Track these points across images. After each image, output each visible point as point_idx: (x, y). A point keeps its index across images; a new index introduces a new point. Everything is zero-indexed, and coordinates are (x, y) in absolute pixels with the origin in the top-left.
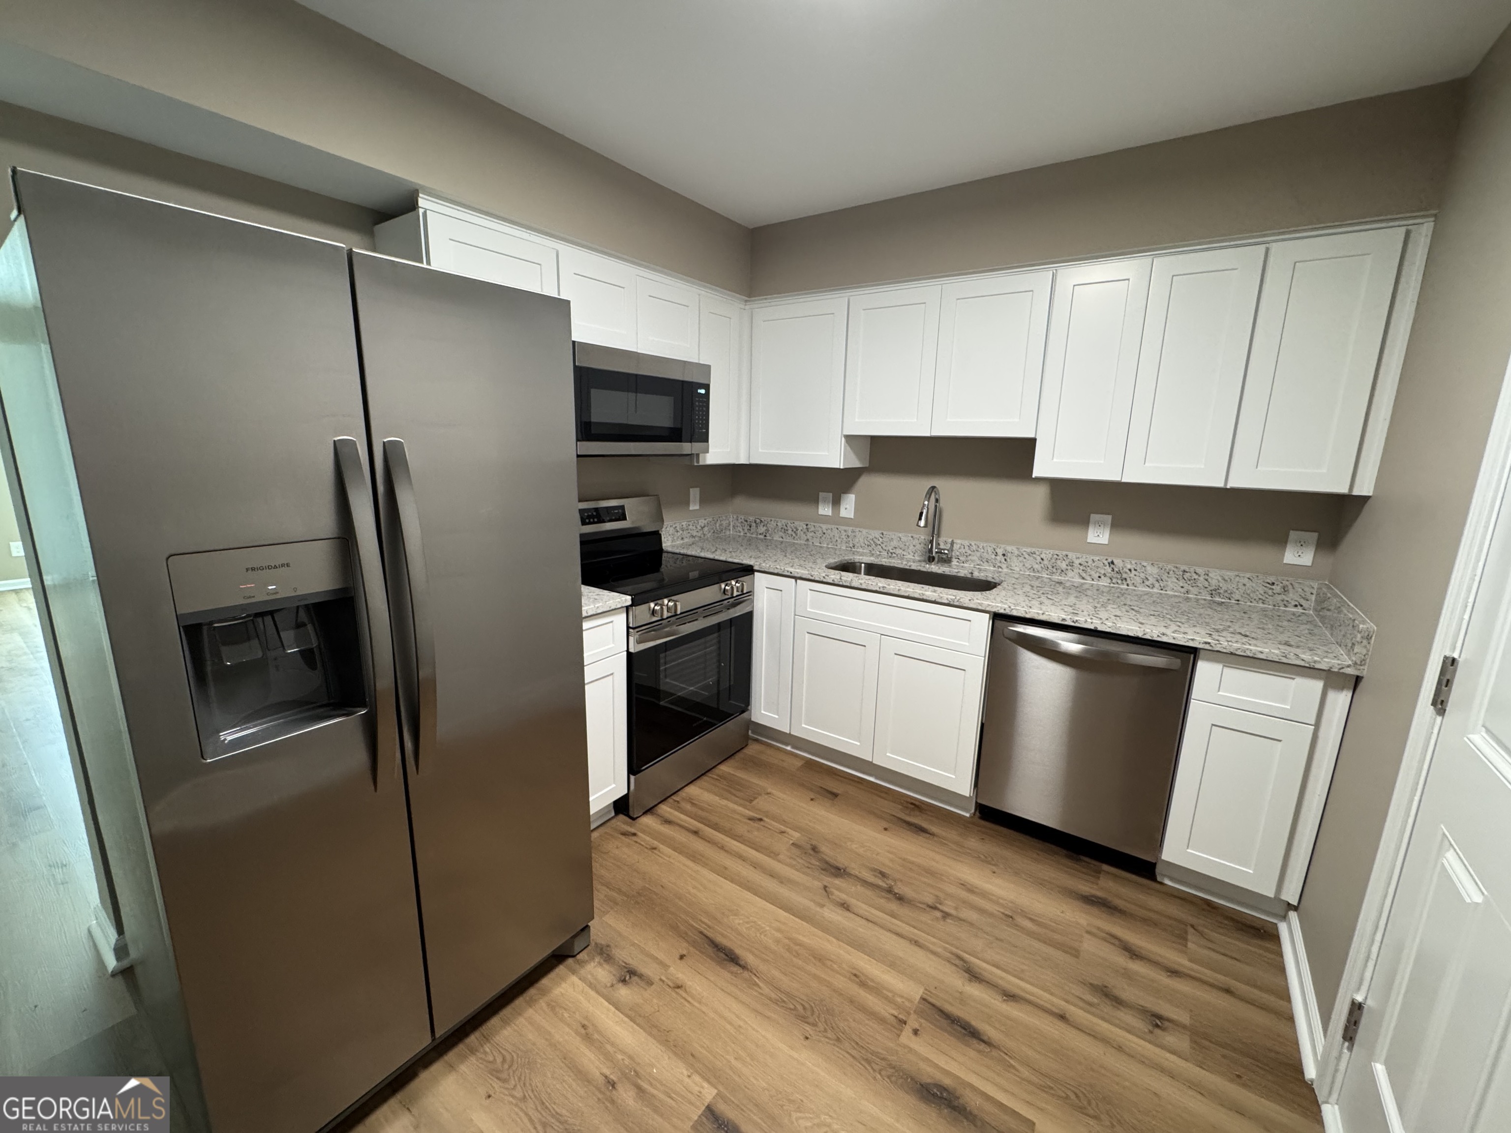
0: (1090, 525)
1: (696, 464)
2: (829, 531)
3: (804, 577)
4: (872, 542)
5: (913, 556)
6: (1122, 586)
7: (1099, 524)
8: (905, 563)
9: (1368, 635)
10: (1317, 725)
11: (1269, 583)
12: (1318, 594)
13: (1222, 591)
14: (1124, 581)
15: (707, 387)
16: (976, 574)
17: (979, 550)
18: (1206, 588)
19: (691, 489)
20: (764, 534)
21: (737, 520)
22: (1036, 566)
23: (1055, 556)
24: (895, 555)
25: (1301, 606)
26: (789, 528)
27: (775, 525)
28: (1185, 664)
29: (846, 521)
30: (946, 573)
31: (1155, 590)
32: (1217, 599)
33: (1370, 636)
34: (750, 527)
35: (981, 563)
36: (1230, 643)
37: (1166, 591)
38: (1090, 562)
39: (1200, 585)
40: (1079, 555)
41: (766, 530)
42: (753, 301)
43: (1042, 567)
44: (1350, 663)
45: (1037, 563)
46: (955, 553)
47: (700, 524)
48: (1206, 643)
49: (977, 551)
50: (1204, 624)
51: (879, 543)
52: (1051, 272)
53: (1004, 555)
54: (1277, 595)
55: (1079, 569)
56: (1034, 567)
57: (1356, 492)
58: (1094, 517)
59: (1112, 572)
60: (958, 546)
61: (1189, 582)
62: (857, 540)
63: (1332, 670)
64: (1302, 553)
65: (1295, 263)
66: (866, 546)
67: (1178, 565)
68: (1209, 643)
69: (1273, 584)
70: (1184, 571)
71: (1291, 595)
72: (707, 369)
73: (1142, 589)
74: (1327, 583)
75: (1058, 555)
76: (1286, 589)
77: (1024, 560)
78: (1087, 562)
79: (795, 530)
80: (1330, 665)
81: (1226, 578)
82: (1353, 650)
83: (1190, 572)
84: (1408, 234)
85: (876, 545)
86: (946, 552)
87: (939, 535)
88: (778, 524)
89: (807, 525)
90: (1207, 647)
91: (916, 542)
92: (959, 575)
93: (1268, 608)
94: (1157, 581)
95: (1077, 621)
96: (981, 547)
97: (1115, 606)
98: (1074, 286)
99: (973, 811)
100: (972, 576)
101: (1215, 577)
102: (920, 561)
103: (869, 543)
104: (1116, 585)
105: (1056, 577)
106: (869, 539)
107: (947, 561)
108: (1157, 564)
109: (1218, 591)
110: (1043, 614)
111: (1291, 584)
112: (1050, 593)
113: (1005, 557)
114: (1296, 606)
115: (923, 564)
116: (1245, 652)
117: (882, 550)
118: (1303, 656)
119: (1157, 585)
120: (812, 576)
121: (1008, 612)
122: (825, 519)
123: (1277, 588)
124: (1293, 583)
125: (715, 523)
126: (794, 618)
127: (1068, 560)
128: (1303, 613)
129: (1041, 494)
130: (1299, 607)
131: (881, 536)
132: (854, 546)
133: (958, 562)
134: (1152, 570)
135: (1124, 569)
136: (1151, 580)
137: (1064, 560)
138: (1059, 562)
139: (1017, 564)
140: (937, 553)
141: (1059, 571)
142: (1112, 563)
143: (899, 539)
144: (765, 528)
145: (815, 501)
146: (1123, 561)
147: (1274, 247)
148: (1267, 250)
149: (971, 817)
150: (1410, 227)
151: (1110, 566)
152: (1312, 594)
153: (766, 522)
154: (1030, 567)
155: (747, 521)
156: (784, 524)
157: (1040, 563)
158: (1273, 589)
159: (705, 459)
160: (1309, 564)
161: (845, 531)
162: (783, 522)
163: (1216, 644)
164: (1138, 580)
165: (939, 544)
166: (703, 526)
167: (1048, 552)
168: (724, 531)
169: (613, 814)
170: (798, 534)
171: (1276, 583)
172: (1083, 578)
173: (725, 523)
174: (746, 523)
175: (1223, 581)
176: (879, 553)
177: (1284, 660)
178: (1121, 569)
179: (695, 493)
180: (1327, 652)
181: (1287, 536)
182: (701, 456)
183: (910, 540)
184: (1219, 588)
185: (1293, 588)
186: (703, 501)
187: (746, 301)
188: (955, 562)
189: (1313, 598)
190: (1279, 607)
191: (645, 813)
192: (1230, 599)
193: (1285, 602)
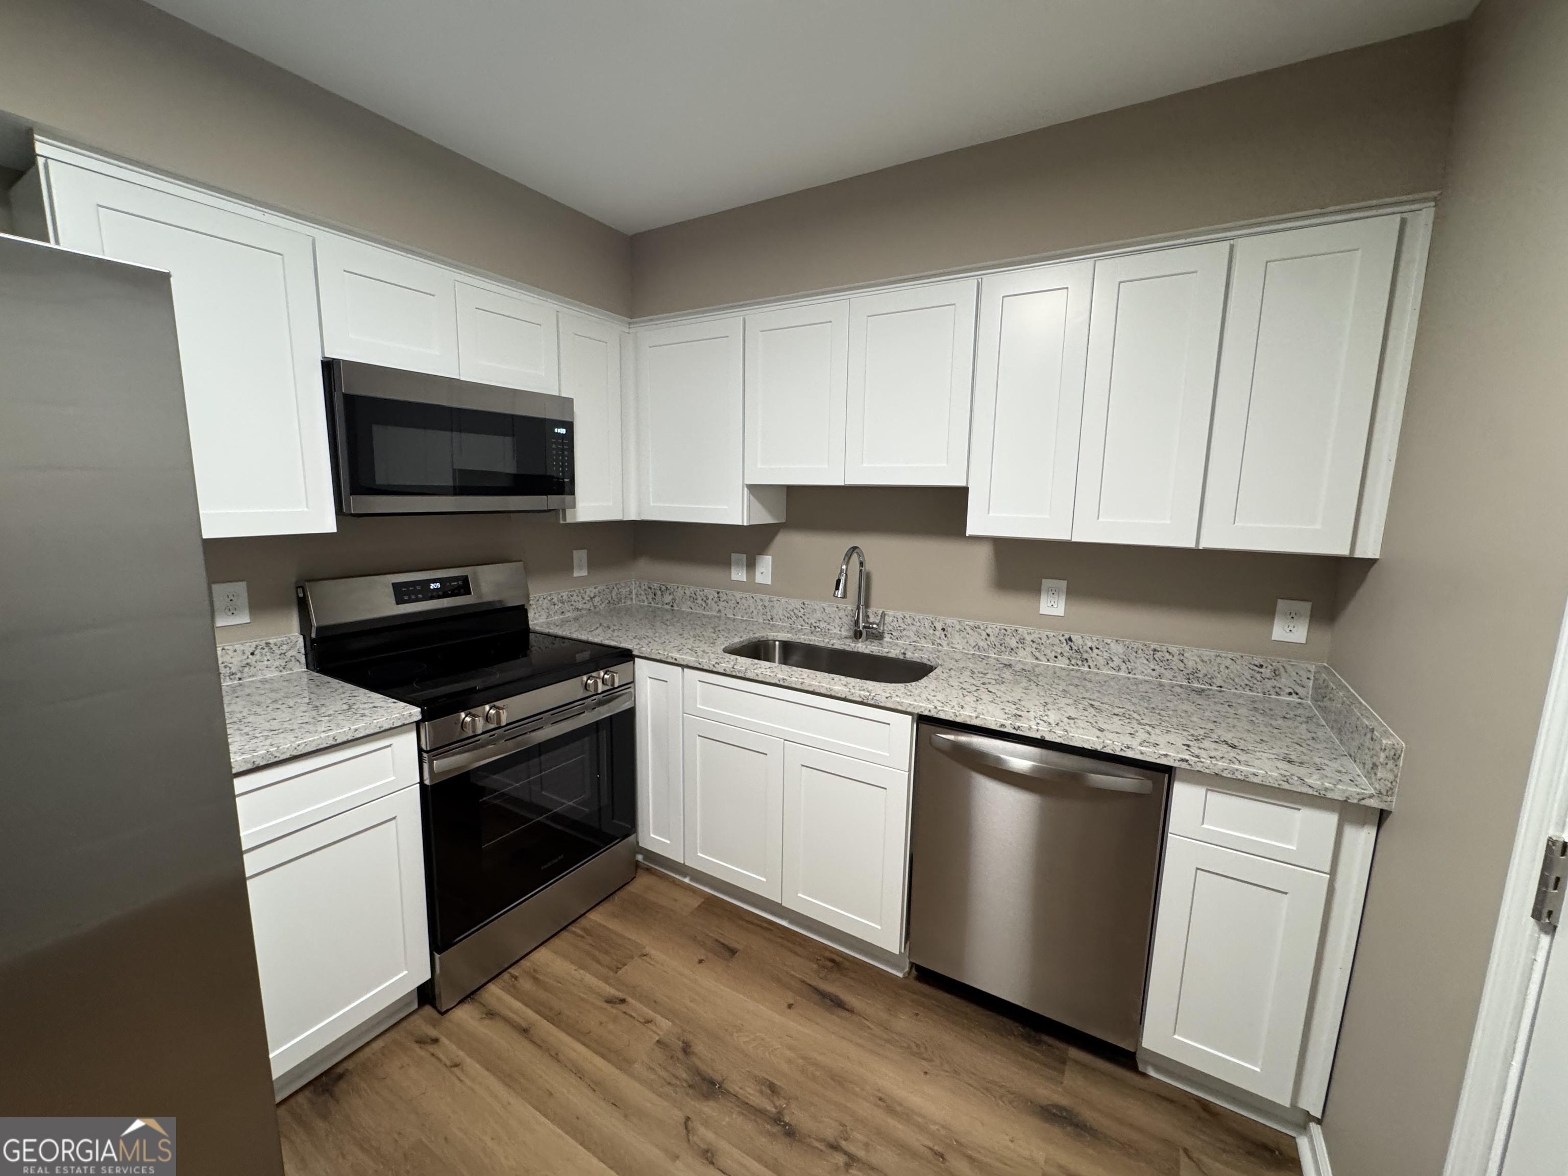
0: (1042, 592)
1: (562, 522)
2: (743, 600)
3: (691, 665)
4: (792, 614)
5: (840, 631)
6: (1082, 669)
7: (1054, 591)
8: (827, 640)
9: (1395, 755)
10: (1333, 873)
11: (1256, 666)
12: (1316, 679)
13: (1200, 675)
14: (1085, 662)
15: (569, 426)
16: (909, 655)
17: (915, 623)
18: (1182, 671)
19: (575, 552)
20: (671, 604)
21: (640, 587)
22: (981, 644)
23: (1003, 631)
24: (819, 630)
25: (1297, 694)
26: (698, 597)
27: (683, 592)
28: (1157, 786)
29: (762, 588)
30: (874, 653)
31: (1122, 674)
32: (1196, 685)
33: (1397, 755)
34: (655, 595)
35: (918, 639)
36: (1214, 761)
37: (1135, 674)
38: (1044, 639)
39: (1175, 668)
40: (1030, 630)
41: (673, 599)
42: (636, 323)
43: (988, 645)
44: (1373, 791)
45: (982, 640)
46: (887, 627)
47: (588, 593)
48: (1182, 760)
49: (912, 624)
50: (1180, 727)
51: (800, 614)
52: (976, 281)
53: (943, 629)
54: (1266, 680)
55: (1032, 647)
56: (979, 644)
57: (1358, 554)
58: (1046, 583)
59: (1071, 651)
60: (891, 619)
61: (1161, 664)
62: (775, 611)
63: (1349, 801)
64: (1294, 627)
65: (1267, 262)
66: (786, 619)
67: (1147, 643)
68: (1187, 761)
69: (1261, 666)
70: (1155, 650)
71: (1283, 680)
72: (568, 403)
73: (1106, 671)
74: (1325, 664)
75: (1006, 630)
76: (1277, 673)
77: (968, 636)
78: (1040, 639)
79: (705, 599)
80: (1347, 794)
81: (1206, 659)
82: (1375, 774)
83: (1161, 651)
84: (1403, 222)
85: (797, 617)
86: (875, 626)
87: (867, 605)
88: (686, 591)
89: (718, 593)
90: (1184, 765)
91: (842, 613)
92: (890, 655)
93: (1257, 696)
94: (1124, 662)
95: (1019, 727)
96: (917, 620)
97: (1070, 701)
98: (1003, 297)
99: (907, 969)
100: (904, 657)
101: (1192, 658)
102: (846, 638)
103: (789, 615)
104: (1076, 668)
105: (1005, 658)
106: (788, 610)
107: (878, 636)
108: (1123, 641)
109: (1196, 675)
110: (976, 717)
111: (1284, 667)
112: (994, 682)
113: (945, 632)
114: (1290, 694)
115: (848, 641)
116: (1234, 774)
117: (803, 623)
118: (1310, 781)
119: (1123, 667)
120: (700, 664)
121: (933, 714)
122: (739, 586)
123: (1267, 672)
124: (1286, 666)
125: (611, 592)
126: (683, 717)
127: (1019, 636)
128: (1300, 704)
129: (984, 553)
130: (1294, 695)
131: (803, 606)
132: (772, 619)
133: (891, 638)
134: (1117, 649)
135: (1085, 647)
136: (1117, 661)
137: (1014, 636)
138: (1007, 639)
139: (960, 641)
140: (864, 627)
141: (1008, 650)
142: (1070, 639)
143: (822, 609)
144: (671, 597)
145: (727, 564)
146: (1083, 638)
147: (1240, 244)
148: (1232, 247)
149: (905, 978)
150: (1405, 215)
151: (1067, 643)
152: (1308, 678)
153: (672, 590)
154: (975, 644)
155: (650, 588)
156: (693, 593)
157: (986, 639)
158: (1261, 673)
159: (574, 516)
160: (1303, 640)
161: (761, 600)
162: (691, 589)
163: (1195, 763)
164: (1101, 661)
165: (868, 617)
166: (592, 596)
167: (994, 627)
168: (623, 601)
169: (416, 1006)
170: (709, 604)
171: (1265, 666)
172: (1037, 659)
173: (624, 591)
174: (649, 590)
175: (1201, 663)
176: (800, 627)
177: (1286, 786)
178: (1081, 647)
179: (580, 556)
180: (1340, 772)
181: (1275, 605)
182: (568, 511)
183: (835, 611)
184: (1197, 671)
185: (1286, 672)
186: (592, 565)
187: (630, 324)
188: (887, 638)
189: (1311, 684)
190: (1269, 695)
191: (461, 1002)
192: (1211, 685)
193: (1278, 690)
